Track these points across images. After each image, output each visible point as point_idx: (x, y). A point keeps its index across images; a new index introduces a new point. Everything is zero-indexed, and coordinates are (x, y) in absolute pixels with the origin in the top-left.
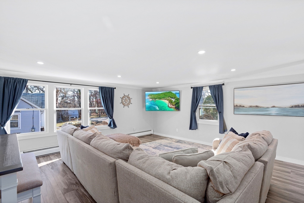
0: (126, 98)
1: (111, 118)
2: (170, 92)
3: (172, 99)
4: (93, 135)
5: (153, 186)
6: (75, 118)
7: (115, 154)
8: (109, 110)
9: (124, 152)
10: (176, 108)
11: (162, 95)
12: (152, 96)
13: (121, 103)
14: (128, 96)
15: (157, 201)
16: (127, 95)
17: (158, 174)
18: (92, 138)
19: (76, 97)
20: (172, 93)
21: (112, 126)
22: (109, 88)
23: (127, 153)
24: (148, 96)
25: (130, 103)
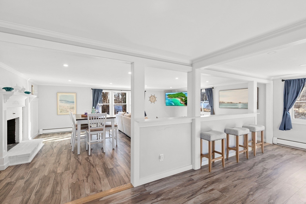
0: (153, 97)
3: (183, 98)
10: (185, 104)
11: (176, 95)
12: (170, 96)
13: (149, 101)
16: (154, 95)
20: (182, 93)
24: (168, 96)
25: (155, 100)
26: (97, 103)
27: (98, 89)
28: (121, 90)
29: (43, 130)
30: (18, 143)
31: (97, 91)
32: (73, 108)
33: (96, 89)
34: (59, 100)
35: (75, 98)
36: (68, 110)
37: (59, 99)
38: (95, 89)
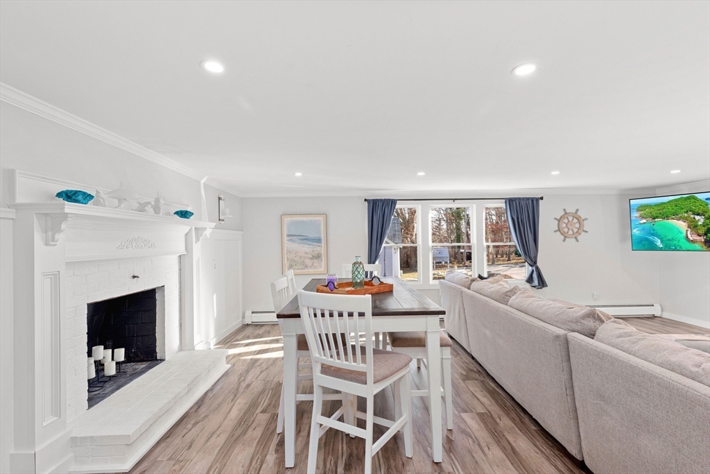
0: (570, 218)
1: (532, 264)
2: (691, 198)
3: (697, 218)
4: (511, 291)
5: (657, 378)
6: (443, 263)
7: (564, 324)
8: (528, 250)
9: (583, 321)
10: (706, 242)
11: (669, 207)
12: (645, 212)
13: (555, 231)
14: (576, 213)
15: (667, 405)
16: (574, 211)
17: (667, 362)
18: (509, 294)
19: (443, 223)
20: (695, 198)
21: (536, 282)
22: (528, 199)
23: (589, 324)
24: (638, 210)
25: (581, 229)
26: (381, 243)
27: (383, 198)
28: (454, 200)
29: (253, 313)
30: (162, 360)
31: (381, 204)
32: (318, 257)
33: (379, 200)
34: (285, 236)
35: (322, 227)
36: (308, 262)
37: (285, 233)
38: (373, 200)
